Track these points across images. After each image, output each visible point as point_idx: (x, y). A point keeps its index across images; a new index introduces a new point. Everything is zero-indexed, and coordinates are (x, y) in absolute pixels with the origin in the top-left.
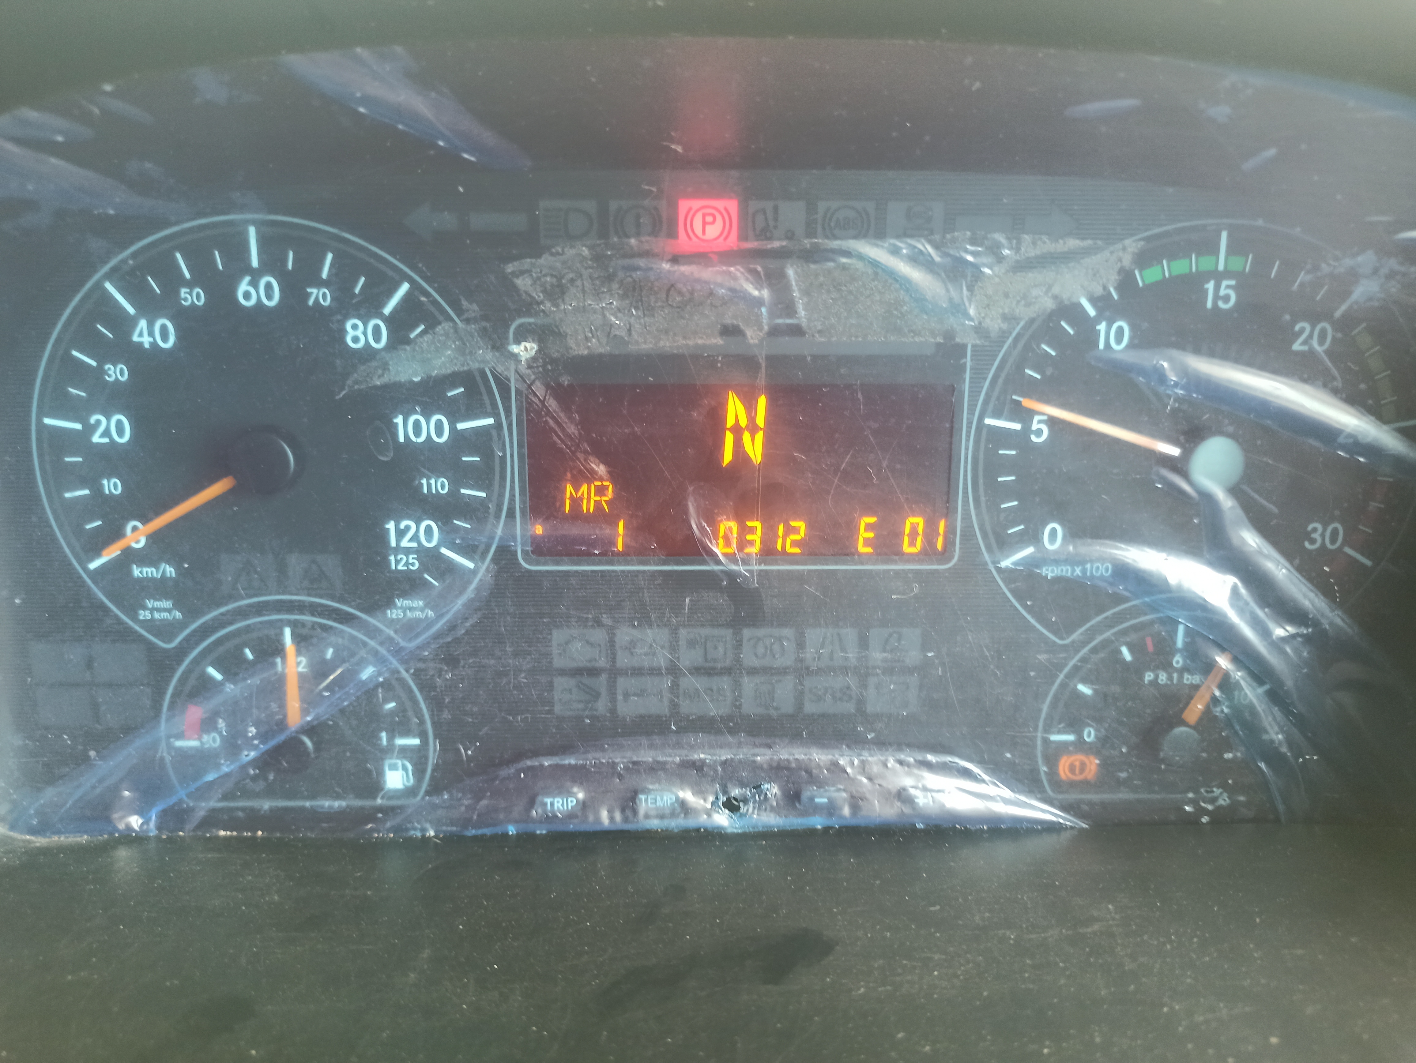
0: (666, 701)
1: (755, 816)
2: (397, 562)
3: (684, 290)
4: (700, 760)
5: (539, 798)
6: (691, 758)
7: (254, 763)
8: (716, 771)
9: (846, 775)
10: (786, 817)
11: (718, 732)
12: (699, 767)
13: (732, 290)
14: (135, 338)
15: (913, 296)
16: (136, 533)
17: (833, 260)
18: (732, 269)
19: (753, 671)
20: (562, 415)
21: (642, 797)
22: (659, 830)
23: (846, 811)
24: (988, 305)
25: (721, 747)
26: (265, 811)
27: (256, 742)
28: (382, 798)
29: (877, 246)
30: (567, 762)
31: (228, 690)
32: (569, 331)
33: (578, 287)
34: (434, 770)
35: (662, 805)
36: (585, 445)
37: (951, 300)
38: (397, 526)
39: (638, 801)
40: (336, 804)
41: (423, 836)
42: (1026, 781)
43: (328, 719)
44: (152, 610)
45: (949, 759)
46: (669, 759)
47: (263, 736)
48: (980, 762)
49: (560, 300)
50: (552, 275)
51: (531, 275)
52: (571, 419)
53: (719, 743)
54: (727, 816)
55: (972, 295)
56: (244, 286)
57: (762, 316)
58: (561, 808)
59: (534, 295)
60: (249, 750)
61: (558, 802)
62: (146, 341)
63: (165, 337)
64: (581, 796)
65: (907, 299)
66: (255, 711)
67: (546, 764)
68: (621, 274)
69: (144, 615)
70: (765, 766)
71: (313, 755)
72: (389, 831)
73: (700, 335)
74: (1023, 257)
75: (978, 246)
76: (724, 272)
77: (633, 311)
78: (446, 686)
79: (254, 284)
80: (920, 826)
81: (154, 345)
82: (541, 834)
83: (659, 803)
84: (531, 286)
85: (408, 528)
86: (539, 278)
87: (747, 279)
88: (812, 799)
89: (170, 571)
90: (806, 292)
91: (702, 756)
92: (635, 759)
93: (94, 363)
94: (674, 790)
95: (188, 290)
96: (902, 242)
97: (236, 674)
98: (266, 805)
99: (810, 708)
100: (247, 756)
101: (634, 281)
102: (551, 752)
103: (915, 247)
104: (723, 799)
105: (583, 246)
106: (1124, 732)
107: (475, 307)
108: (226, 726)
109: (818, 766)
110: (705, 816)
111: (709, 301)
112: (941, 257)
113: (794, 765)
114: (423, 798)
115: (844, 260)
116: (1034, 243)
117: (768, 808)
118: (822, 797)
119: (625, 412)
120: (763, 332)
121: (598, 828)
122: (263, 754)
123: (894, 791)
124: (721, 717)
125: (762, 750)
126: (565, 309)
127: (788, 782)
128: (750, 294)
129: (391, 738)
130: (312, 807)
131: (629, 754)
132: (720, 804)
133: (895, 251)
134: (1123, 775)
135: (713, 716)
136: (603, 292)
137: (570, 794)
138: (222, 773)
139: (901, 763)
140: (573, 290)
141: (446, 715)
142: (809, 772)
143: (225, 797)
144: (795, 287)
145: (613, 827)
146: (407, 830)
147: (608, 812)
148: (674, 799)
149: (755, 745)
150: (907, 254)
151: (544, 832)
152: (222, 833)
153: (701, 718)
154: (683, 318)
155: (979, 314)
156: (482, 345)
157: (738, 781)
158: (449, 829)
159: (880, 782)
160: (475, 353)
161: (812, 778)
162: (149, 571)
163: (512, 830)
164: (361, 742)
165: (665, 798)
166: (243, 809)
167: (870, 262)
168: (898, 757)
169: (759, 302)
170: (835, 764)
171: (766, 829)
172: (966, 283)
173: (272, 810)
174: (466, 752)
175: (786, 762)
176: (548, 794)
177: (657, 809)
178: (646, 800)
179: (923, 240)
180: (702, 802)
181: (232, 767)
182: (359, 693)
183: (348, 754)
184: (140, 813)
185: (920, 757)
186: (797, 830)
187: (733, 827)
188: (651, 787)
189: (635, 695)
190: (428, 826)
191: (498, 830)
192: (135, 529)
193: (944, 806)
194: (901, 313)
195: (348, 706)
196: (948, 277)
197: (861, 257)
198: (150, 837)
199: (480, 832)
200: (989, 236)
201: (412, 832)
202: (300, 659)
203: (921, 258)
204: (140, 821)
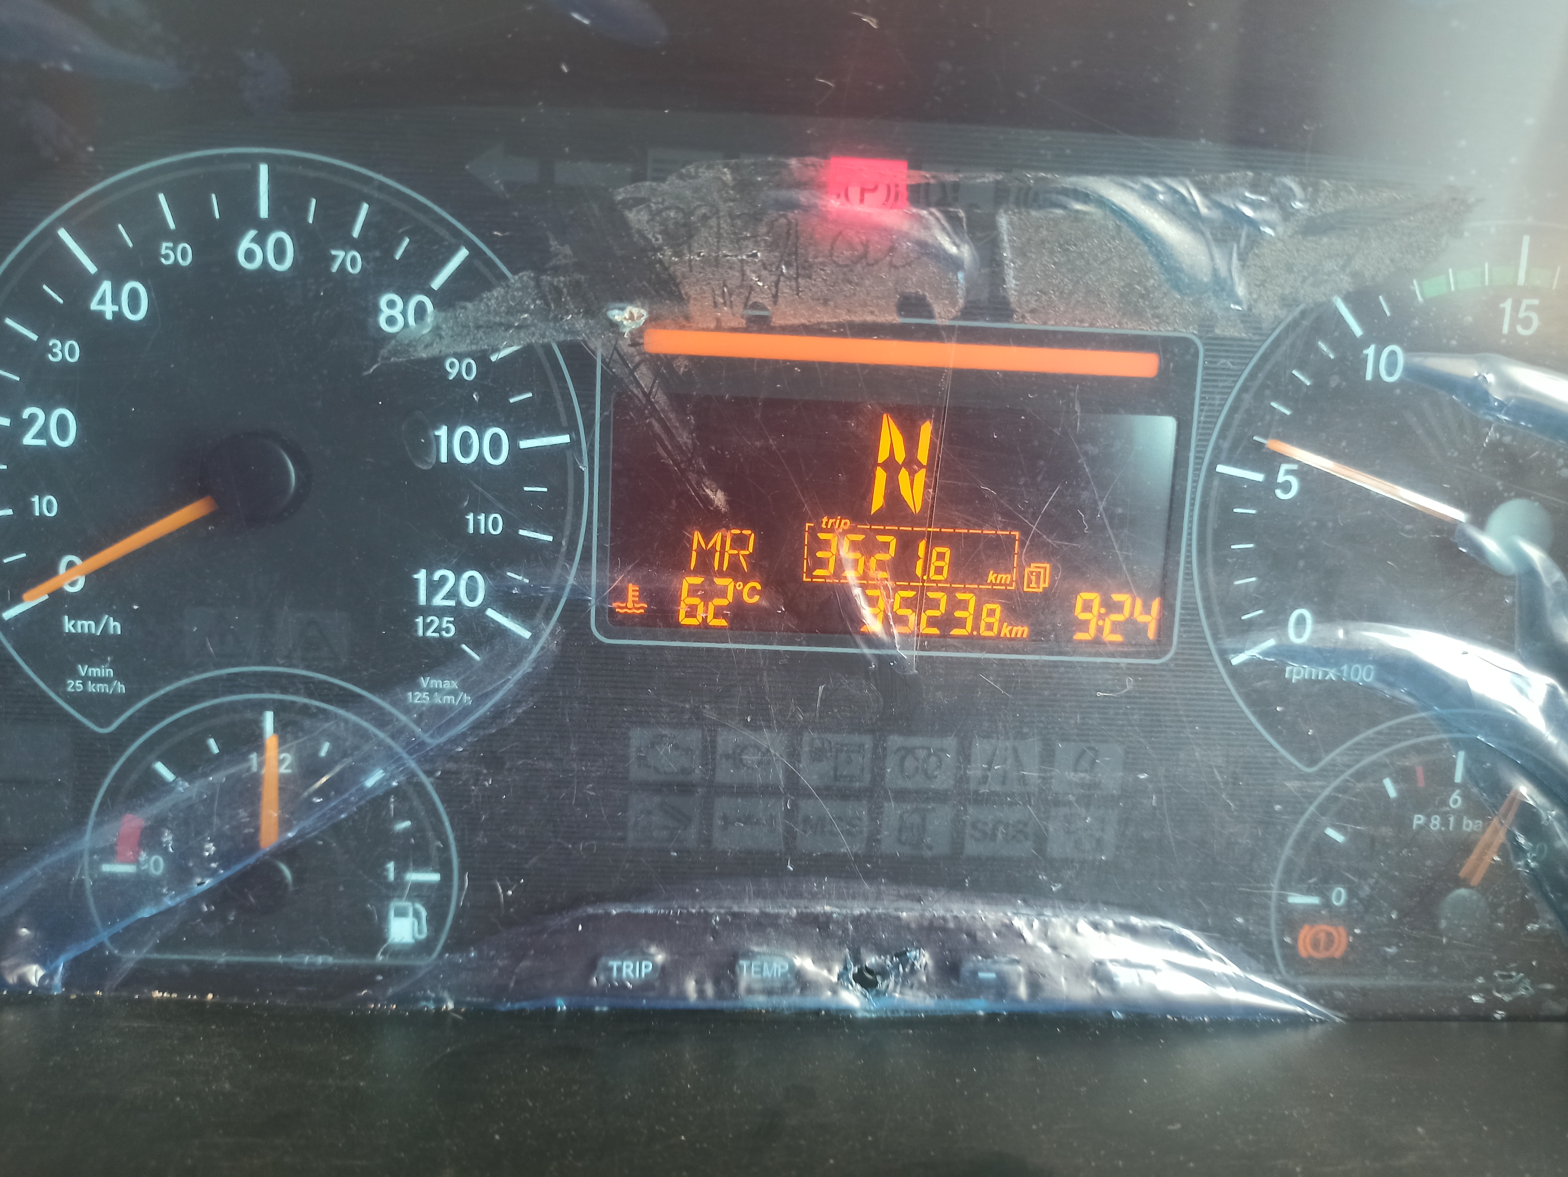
0: (780, 829)
1: (897, 995)
2: (427, 626)
3: (856, 240)
4: (825, 914)
5: (603, 960)
6: (813, 910)
7: (208, 895)
8: (845, 931)
9: (1022, 941)
10: (939, 997)
11: (851, 876)
12: (822, 923)
13: (922, 245)
14: (94, 306)
15: (1165, 263)
16: (73, 570)
17: (1064, 207)
18: (924, 213)
19: (901, 795)
20: (672, 416)
21: (744, 963)
22: (764, 1011)
23: (1022, 991)
24: (1262, 284)
25: (854, 898)
26: (220, 965)
27: (214, 865)
28: (384, 953)
29: (1124, 186)
30: (642, 911)
31: (181, 789)
32: (692, 293)
33: (711, 227)
34: (457, 917)
35: (770, 975)
36: (700, 460)
37: (1215, 272)
38: (430, 575)
39: (738, 969)
40: (320, 960)
41: (438, 1009)
42: (1262, 956)
43: (317, 838)
44: (85, 679)
45: (1160, 923)
46: (783, 911)
47: (225, 858)
48: (1203, 929)
49: (685, 247)
50: (678, 209)
51: (649, 206)
52: (685, 423)
53: (851, 891)
54: (859, 994)
55: (1243, 266)
56: (246, 243)
57: (957, 283)
58: (632, 975)
59: (650, 236)
60: (203, 877)
61: (628, 967)
62: (109, 310)
63: (134, 306)
64: (660, 958)
65: (1156, 268)
66: (216, 820)
67: (614, 912)
68: (773, 214)
69: (74, 685)
70: (913, 926)
71: (291, 889)
72: (391, 1000)
73: (871, 309)
74: (1319, 213)
75: (1262, 194)
76: (913, 216)
77: (783, 267)
78: (483, 796)
79: (260, 240)
80: (1118, 1015)
81: (118, 315)
82: (601, 1012)
83: (767, 973)
84: (648, 222)
85: (444, 579)
86: (659, 212)
87: (943, 229)
88: (974, 973)
89: (115, 626)
90: (1021, 252)
91: (828, 908)
92: (736, 909)
93: (34, 337)
94: (788, 954)
95: (170, 245)
96: (1159, 183)
97: (194, 767)
98: (223, 958)
99: (972, 848)
100: (199, 884)
101: (789, 223)
102: (620, 897)
103: (1176, 192)
104: (854, 969)
105: (726, 166)
106: (1394, 891)
107: (567, 250)
108: (173, 840)
109: (985, 927)
110: (829, 993)
111: (888, 258)
112: (1209, 208)
113: (951, 925)
114: (441, 955)
115: (1078, 206)
116: (1336, 193)
117: (916, 985)
118: (989, 970)
119: (758, 416)
120: (957, 308)
121: (681, 1005)
122: (222, 883)
123: (1087, 966)
124: (856, 855)
125: (909, 904)
126: (690, 261)
127: (943, 946)
128: (945, 251)
129: (401, 871)
130: (285, 964)
131: (727, 903)
132: (851, 976)
133: (1149, 196)
134: (1392, 950)
135: (845, 855)
136: (746, 238)
137: (646, 956)
138: (162, 908)
139: (1096, 926)
140: (704, 233)
141: (481, 838)
142: (972, 935)
143: (165, 945)
144: (1006, 245)
145: (702, 1005)
146: (417, 1000)
147: (697, 982)
148: (787, 967)
149: (900, 897)
150: (1164, 202)
151: (605, 1009)
152: (157, 994)
153: (827, 856)
154: (850, 282)
155: (1250, 293)
156: (572, 307)
157: (875, 944)
158: (475, 999)
159: (1068, 951)
160: (562, 319)
161: (976, 944)
162: (86, 626)
163: (561, 1005)
164: (361, 872)
165: (775, 965)
166: (189, 963)
167: (1113, 211)
168: (1091, 918)
169: (955, 264)
170: (1010, 927)
171: (910, 1015)
172: (1238, 247)
173: (228, 965)
174: (505, 893)
175: (942, 921)
176: (614, 955)
177: (763, 980)
178: (749, 968)
179: (1188, 182)
180: (825, 973)
181: (178, 899)
182: (362, 803)
183: (341, 889)
184: (42, 962)
185: (1121, 920)
186: (951, 1016)
187: (866, 1010)
188: (756, 949)
189: (739, 820)
190: (446, 995)
191: (542, 1004)
192: (71, 565)
193: (1154, 988)
194: (1146, 289)
195: (346, 819)
196: (1216, 240)
197: (1102, 202)
198: (52, 997)
199: (517, 1006)
200: (1277, 179)
201: (423, 1003)
202: (282, 756)
203: (1182, 208)
204: (41, 973)
